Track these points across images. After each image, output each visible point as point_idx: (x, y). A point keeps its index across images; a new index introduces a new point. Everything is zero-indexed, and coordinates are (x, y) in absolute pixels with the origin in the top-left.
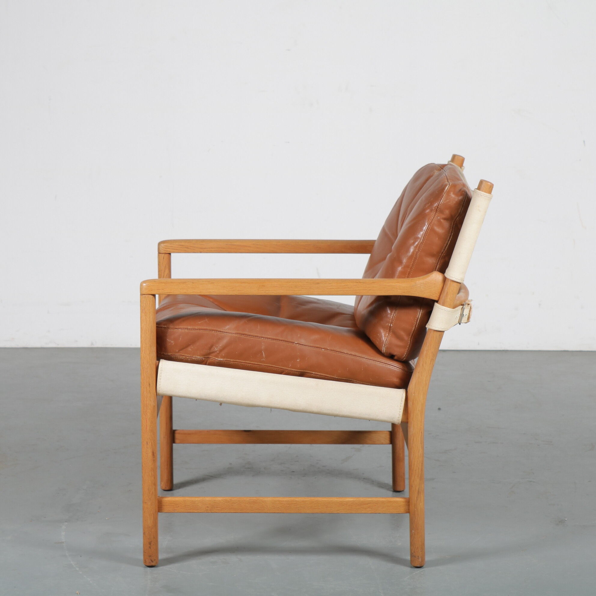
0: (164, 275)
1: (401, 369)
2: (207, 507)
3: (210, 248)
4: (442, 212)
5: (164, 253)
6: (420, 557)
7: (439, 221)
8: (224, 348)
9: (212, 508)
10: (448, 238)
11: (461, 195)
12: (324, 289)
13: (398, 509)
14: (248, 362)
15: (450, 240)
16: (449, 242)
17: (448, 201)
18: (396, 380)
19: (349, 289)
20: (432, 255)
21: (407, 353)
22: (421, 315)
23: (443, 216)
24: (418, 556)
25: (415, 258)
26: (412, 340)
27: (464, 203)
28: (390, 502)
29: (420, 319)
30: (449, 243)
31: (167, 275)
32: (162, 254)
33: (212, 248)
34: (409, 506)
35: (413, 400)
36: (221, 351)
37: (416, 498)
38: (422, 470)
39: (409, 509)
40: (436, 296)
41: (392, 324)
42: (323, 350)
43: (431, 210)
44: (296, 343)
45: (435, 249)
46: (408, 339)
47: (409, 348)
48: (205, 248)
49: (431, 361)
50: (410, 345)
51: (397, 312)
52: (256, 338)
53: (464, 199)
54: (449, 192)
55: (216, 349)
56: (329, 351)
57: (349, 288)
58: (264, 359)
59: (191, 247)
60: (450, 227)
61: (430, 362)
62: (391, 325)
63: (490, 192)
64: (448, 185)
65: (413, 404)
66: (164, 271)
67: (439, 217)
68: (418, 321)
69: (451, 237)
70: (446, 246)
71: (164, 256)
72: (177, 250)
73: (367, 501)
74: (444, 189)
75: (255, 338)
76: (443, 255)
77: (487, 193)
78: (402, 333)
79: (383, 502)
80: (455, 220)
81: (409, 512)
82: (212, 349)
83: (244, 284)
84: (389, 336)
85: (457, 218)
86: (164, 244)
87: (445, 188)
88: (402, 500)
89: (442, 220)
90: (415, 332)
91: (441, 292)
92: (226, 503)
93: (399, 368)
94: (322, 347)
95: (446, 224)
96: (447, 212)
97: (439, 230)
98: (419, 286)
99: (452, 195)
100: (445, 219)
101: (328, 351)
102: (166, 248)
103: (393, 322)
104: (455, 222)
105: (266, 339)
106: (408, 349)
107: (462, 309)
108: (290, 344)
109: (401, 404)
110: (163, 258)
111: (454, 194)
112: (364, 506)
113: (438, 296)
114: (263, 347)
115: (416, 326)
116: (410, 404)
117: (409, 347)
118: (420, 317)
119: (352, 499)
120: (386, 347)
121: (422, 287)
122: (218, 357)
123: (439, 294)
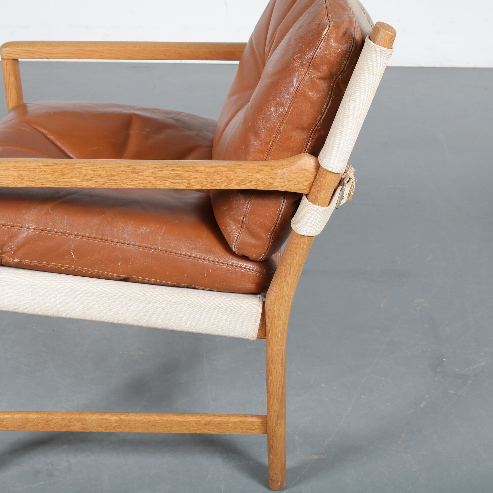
0: (9, 83)
1: (257, 271)
2: (19, 425)
3: (57, 54)
4: (317, 68)
5: (6, 58)
6: (279, 482)
7: (312, 80)
8: (20, 247)
9: (25, 426)
10: (325, 105)
11: (346, 42)
12: (147, 180)
13: (253, 430)
14: (54, 265)
15: (328, 107)
16: (326, 110)
17: (326, 53)
18: (251, 286)
19: (182, 181)
20: (303, 129)
21: (265, 253)
22: (285, 207)
23: (319, 75)
24: (277, 481)
25: (278, 133)
26: (272, 238)
27: (350, 54)
28: (243, 422)
29: (283, 212)
30: (325, 113)
31: (12, 83)
32: (5, 59)
33: (60, 53)
34: (266, 427)
35: (272, 318)
36: (16, 251)
37: (274, 424)
38: (282, 394)
39: (266, 431)
40: (305, 189)
41: (245, 218)
42: (153, 250)
43: (302, 65)
44: (116, 241)
45: (306, 120)
46: (266, 237)
47: (268, 248)
48: (52, 54)
49: (296, 273)
50: (269, 244)
51: (252, 202)
52: (62, 235)
53: (351, 49)
54: (328, 39)
55: (9, 249)
56: (161, 251)
57: (181, 179)
58: (75, 261)
59: (36, 52)
60: (329, 89)
61: (294, 273)
62: (244, 220)
63: (390, 46)
64: (328, 27)
65: (271, 322)
66: (9, 78)
67: (314, 74)
68: (281, 215)
69: (329, 104)
70: (322, 116)
71: (7, 62)
72: (20, 55)
73: (215, 421)
74: (321, 33)
75: (60, 235)
76: (318, 128)
77: (385, 47)
78: (258, 230)
79: (234, 423)
80: (336, 79)
81: (267, 433)
82: (4, 248)
83: (33, 172)
84: (242, 232)
85: (338, 76)
86: (6, 49)
87: (323, 31)
88: (259, 421)
89: (317, 81)
90: (276, 228)
91: (312, 184)
92: (41, 421)
93: (255, 271)
94: (151, 246)
95: (323, 85)
96: (325, 69)
97: (312, 94)
98: (281, 177)
99: (333, 43)
100: (321, 78)
101: (159, 252)
102: (8, 54)
103: (246, 216)
104: (336, 82)
105: (76, 236)
106: (267, 250)
107: (342, 191)
108: (107, 243)
109: (256, 319)
110: (6, 64)
111: (335, 41)
112: (212, 426)
113: (308, 189)
114: (72, 247)
115: (277, 220)
116: (268, 321)
117: (268, 246)
118: (284, 210)
119: (196, 419)
120: (236, 247)
121: (285, 178)
122: (14, 258)
123: (309, 187)
